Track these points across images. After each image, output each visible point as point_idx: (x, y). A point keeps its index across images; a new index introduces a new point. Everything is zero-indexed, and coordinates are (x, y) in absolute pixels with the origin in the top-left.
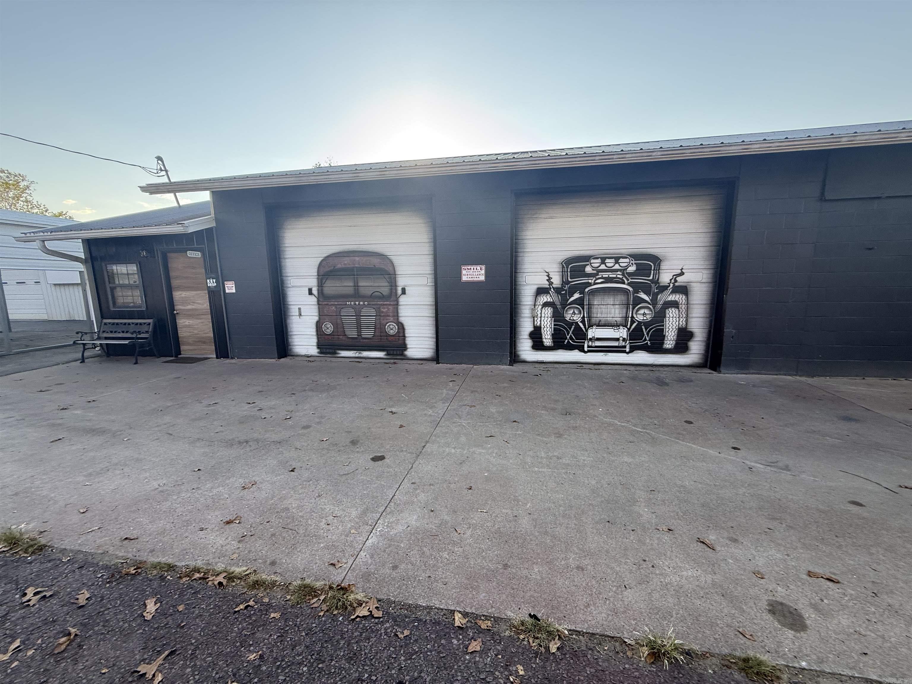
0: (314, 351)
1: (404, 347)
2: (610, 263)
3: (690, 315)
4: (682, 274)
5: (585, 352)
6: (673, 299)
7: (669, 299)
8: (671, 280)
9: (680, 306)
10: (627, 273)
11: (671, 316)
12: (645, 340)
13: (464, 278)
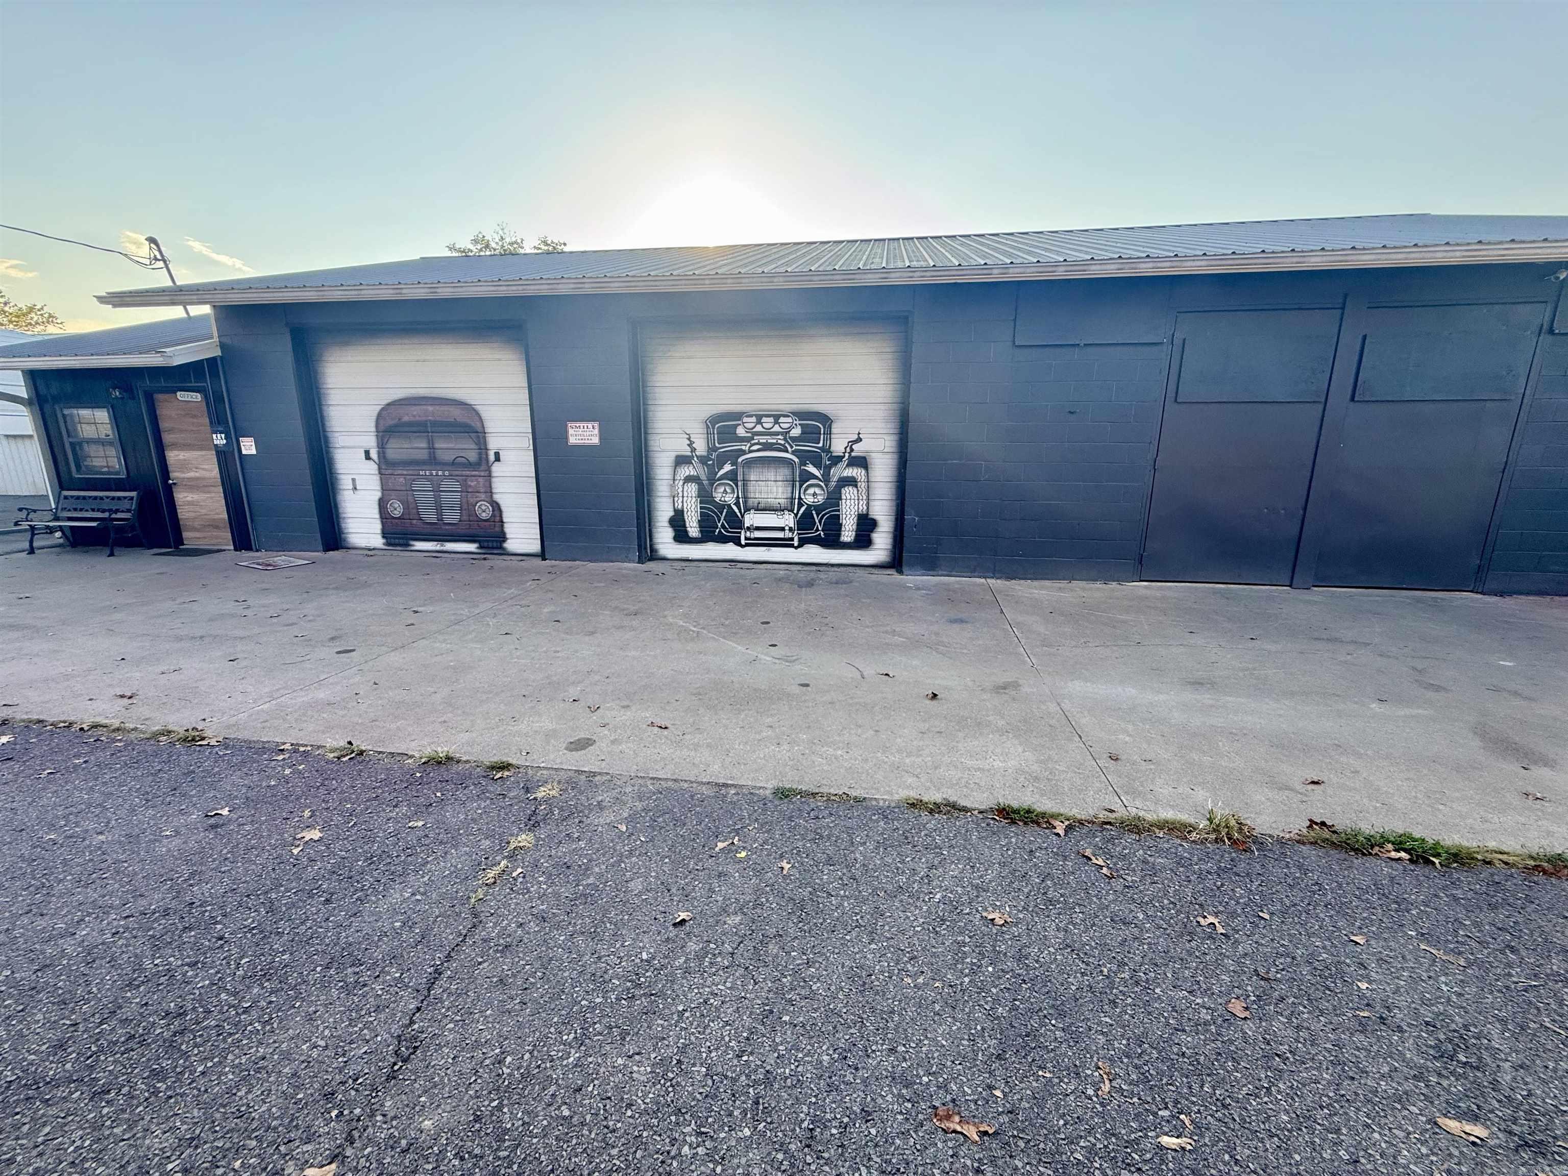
0: (378, 541)
1: (503, 537)
2: (768, 422)
3: (871, 497)
4: (859, 440)
5: (742, 546)
6: (850, 475)
7: (845, 475)
8: (846, 448)
9: (859, 484)
10: (790, 438)
11: (849, 497)
12: (817, 530)
13: (572, 440)
